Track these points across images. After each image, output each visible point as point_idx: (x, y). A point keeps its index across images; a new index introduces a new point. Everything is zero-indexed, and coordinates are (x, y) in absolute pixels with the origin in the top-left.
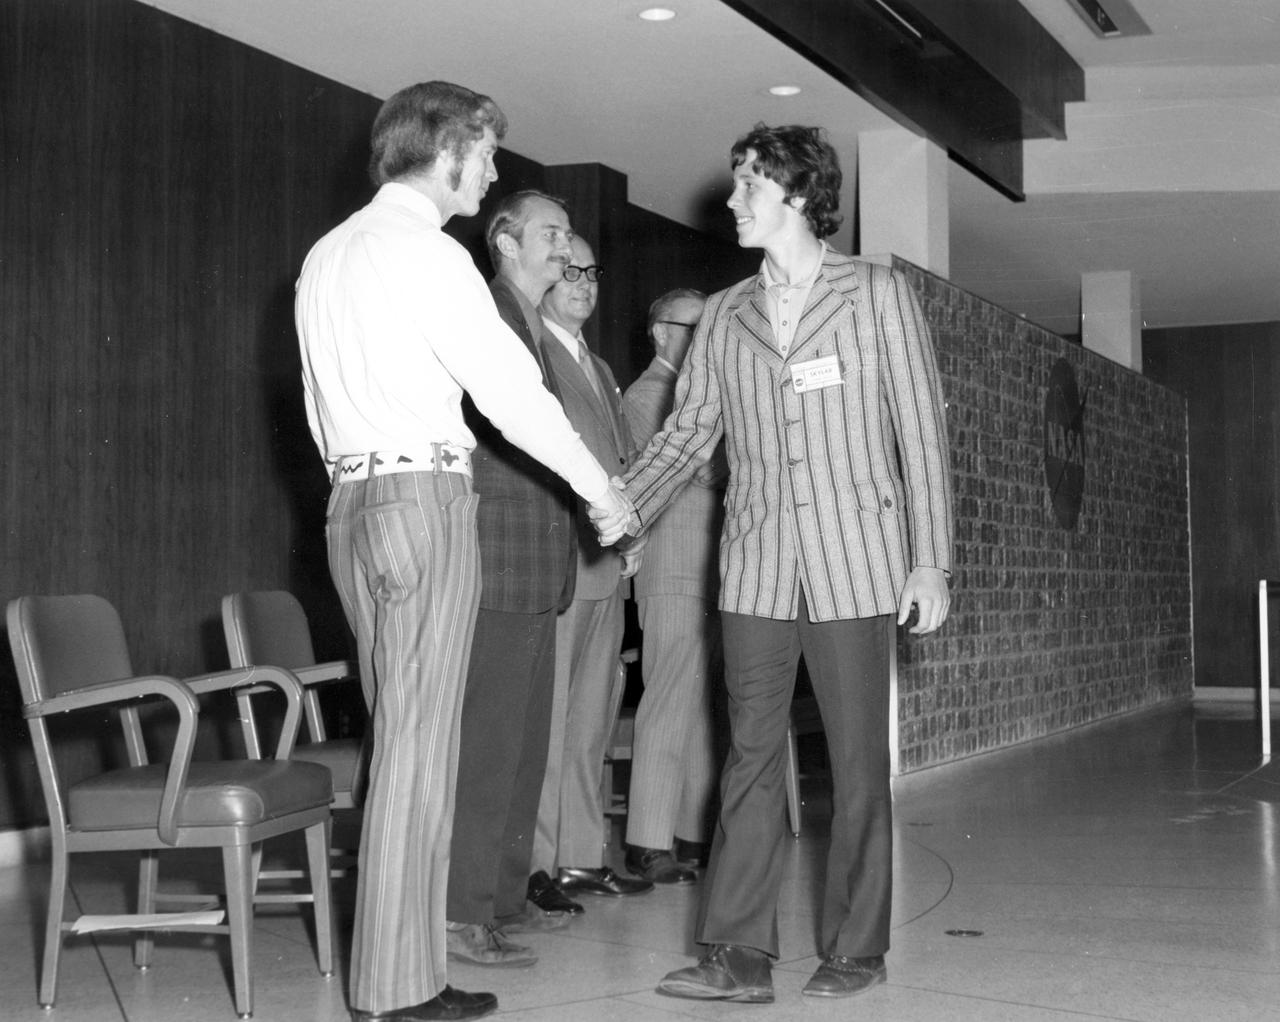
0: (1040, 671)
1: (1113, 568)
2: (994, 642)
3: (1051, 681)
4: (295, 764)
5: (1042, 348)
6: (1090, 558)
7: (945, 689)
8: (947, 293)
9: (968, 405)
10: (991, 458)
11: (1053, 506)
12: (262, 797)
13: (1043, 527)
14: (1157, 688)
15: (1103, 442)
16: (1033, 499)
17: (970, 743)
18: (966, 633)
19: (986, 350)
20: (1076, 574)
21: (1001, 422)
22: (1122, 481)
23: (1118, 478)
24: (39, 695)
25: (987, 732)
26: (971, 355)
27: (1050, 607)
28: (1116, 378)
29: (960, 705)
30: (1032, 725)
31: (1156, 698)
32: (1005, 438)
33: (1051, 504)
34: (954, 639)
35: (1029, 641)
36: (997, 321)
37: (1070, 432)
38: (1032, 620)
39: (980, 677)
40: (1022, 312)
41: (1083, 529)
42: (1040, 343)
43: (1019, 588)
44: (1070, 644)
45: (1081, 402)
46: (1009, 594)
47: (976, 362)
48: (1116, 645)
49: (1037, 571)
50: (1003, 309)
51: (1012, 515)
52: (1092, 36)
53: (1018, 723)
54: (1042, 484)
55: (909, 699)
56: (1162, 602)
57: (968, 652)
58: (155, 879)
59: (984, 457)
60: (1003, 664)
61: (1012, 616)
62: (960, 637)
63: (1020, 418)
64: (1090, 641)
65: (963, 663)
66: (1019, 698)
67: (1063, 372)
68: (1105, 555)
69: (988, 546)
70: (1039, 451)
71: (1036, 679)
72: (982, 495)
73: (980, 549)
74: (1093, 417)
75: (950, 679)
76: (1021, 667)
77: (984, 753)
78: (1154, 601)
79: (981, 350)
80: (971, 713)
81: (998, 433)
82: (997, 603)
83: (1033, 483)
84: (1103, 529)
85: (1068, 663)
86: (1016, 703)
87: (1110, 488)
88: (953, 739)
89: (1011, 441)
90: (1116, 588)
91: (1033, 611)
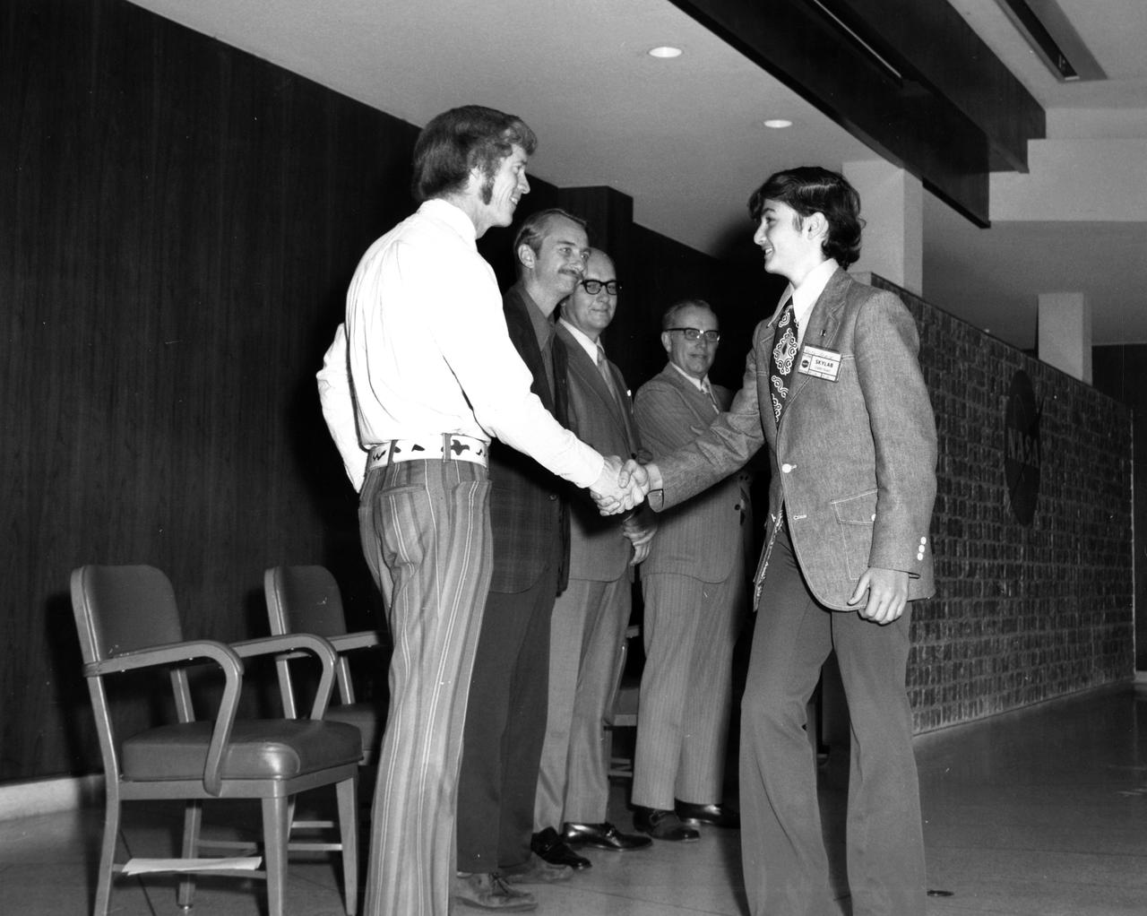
0: (998, 653)
1: (1064, 562)
2: (957, 626)
3: (1008, 663)
4: (327, 723)
5: (1003, 361)
6: (1044, 552)
7: (913, 669)
8: (920, 308)
10: (957, 460)
11: (1012, 504)
12: (298, 753)
13: (1002, 523)
14: (1101, 671)
15: (1057, 447)
16: (994, 498)
17: (934, 718)
18: (933, 618)
19: (954, 361)
20: (1031, 565)
21: (966, 426)
22: (1073, 483)
23: (1070, 480)
24: (98, 655)
25: (950, 708)
26: (940, 365)
27: (1007, 596)
28: (1069, 389)
29: (926, 683)
30: (991, 703)
31: (1101, 680)
32: (970, 441)
33: (1010, 502)
34: (922, 623)
35: (988, 625)
36: (964, 337)
37: (1028, 438)
38: (992, 607)
39: (945, 659)
40: (985, 328)
41: (1038, 525)
42: (1002, 356)
43: (981, 578)
44: (1024, 629)
45: (1038, 411)
46: (972, 583)
47: (945, 372)
48: (1066, 631)
49: (996, 563)
50: (970, 325)
51: (975, 510)
52: (1054, 80)
53: (978, 700)
54: (1002, 484)
56: (1108, 593)
57: (935, 635)
58: (199, 827)
59: (951, 458)
60: (966, 646)
61: (974, 603)
62: (927, 621)
63: (983, 424)
64: (1042, 627)
65: (929, 645)
66: (978, 678)
67: (1022, 382)
68: (1057, 550)
69: (952, 538)
70: (1000, 454)
71: (994, 660)
72: (949, 493)
73: (946, 541)
74: (1048, 424)
75: (918, 659)
76: (982, 650)
77: (947, 727)
78: (1100, 592)
79: (949, 360)
80: (936, 690)
81: (964, 437)
82: (960, 590)
83: (994, 483)
84: (1056, 526)
85: (1023, 647)
86: (976, 682)
87: (1062, 489)
88: (920, 713)
89: (975, 444)
90: (1066, 579)
91: (993, 599)
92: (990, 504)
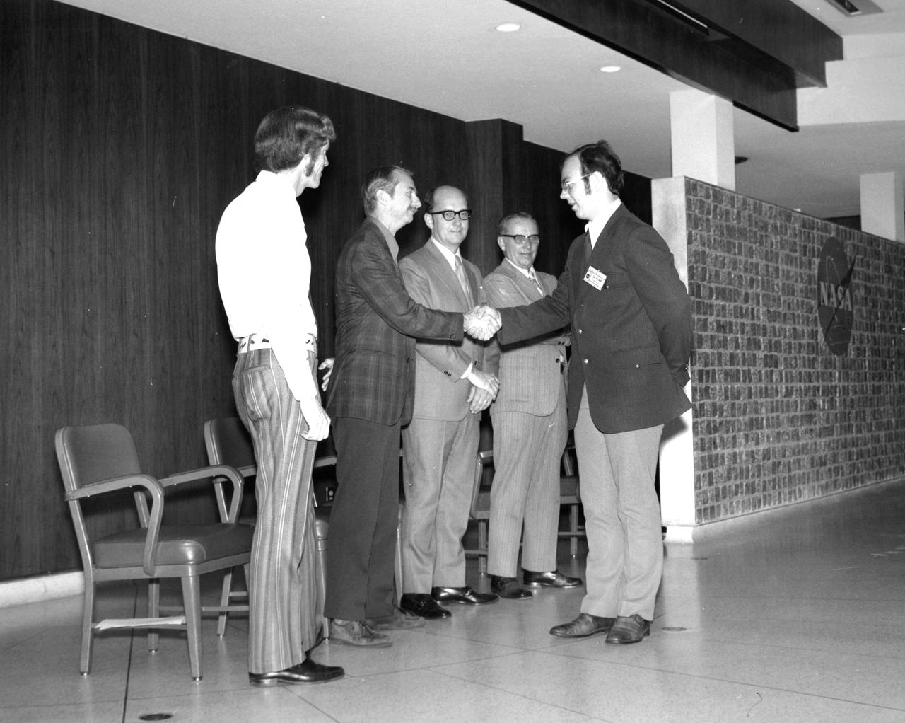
0: (816, 453)
1: (880, 380)
2: (775, 434)
3: (825, 460)
5: (815, 231)
6: (859, 374)
7: (734, 468)
8: (732, 199)
9: (752, 275)
10: (772, 310)
11: (825, 340)
12: (204, 547)
13: (817, 354)
15: (870, 292)
16: (808, 336)
17: (756, 503)
18: (752, 429)
19: (766, 235)
20: (846, 385)
21: (780, 285)
22: (887, 320)
23: (884, 318)
24: (75, 486)
25: (770, 495)
26: (753, 240)
27: (824, 409)
28: (881, 248)
29: (747, 477)
30: (809, 490)
32: (783, 295)
33: (823, 339)
34: (741, 433)
35: (805, 433)
36: (775, 216)
37: (840, 288)
38: (809, 419)
39: (764, 459)
40: (797, 208)
41: (852, 354)
42: (813, 229)
43: (797, 397)
44: (841, 434)
45: (849, 266)
46: (788, 402)
47: (758, 244)
49: (812, 385)
50: (780, 207)
51: (790, 346)
53: (797, 488)
54: (816, 325)
55: (704, 476)
57: (754, 442)
58: (158, 597)
59: (765, 309)
60: (784, 449)
61: (791, 417)
62: (746, 432)
63: (797, 281)
64: (859, 431)
65: (750, 450)
66: (797, 472)
67: (832, 248)
68: (872, 372)
69: (768, 369)
70: (814, 303)
71: (812, 459)
72: (765, 335)
73: (763, 372)
74: (861, 276)
75: (738, 460)
76: (799, 451)
77: (768, 510)
79: (762, 236)
80: (756, 483)
81: (778, 292)
82: (778, 408)
83: (808, 325)
84: (870, 353)
85: (840, 447)
86: (795, 475)
87: (876, 325)
88: (741, 501)
89: (789, 297)
90: (882, 394)
91: (809, 412)
92: (804, 341)
